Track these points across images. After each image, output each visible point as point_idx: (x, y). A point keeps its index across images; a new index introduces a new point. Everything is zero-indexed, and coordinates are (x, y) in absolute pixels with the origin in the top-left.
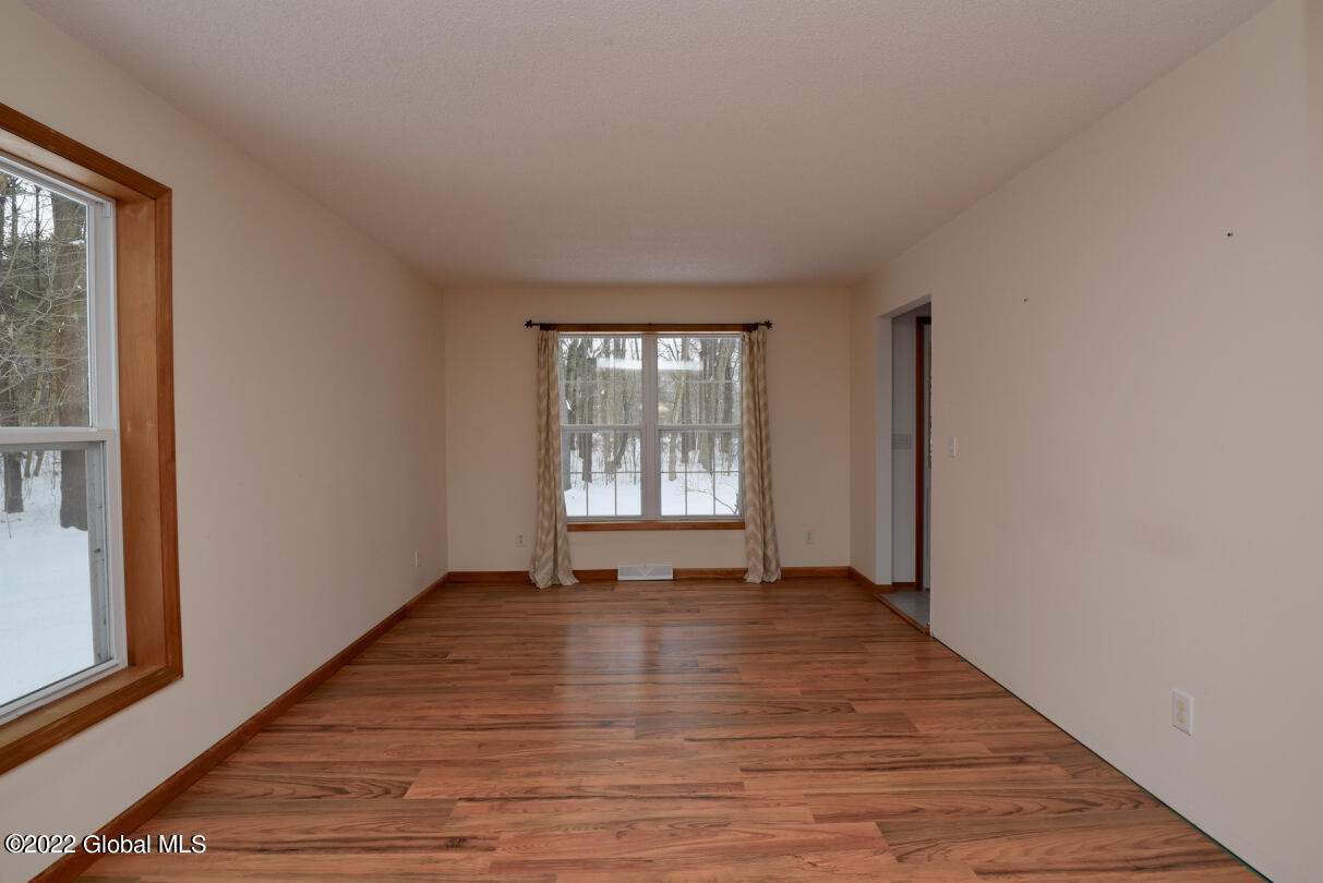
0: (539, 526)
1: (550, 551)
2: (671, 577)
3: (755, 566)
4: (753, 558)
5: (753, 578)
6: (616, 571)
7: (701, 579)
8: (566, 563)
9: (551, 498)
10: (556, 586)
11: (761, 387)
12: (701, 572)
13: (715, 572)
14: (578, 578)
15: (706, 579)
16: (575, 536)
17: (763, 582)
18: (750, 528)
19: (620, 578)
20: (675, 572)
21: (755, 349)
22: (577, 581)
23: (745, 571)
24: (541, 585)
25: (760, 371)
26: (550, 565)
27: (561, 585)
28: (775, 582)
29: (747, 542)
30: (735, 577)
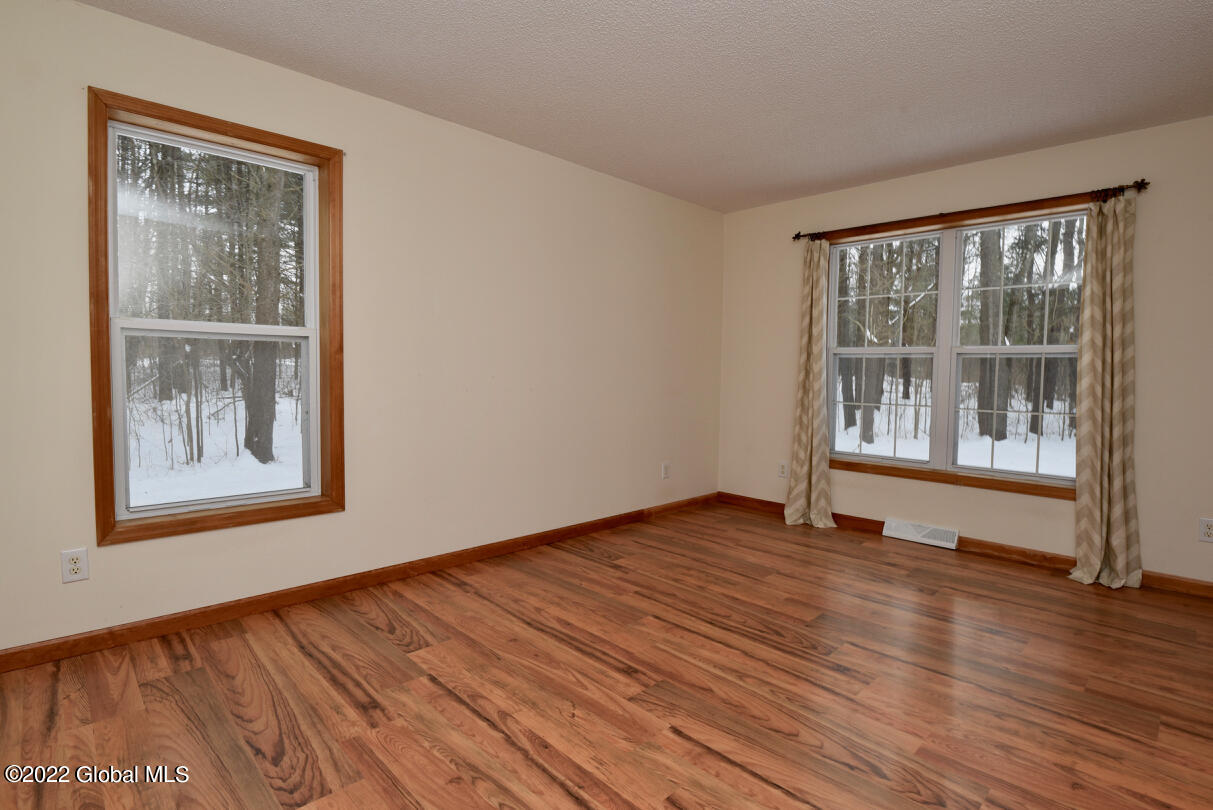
0: (795, 457)
1: (803, 486)
2: (953, 546)
3: (1087, 557)
4: (1085, 545)
5: (1082, 575)
6: (883, 523)
7: (999, 558)
8: (823, 503)
9: (808, 428)
10: (808, 526)
11: (1117, 283)
12: (1001, 548)
13: (1023, 553)
14: (836, 522)
15: (1009, 560)
16: (839, 475)
17: (1096, 584)
18: (1085, 499)
19: (885, 532)
20: (962, 541)
21: (1110, 227)
22: (835, 526)
23: (1073, 563)
24: (789, 521)
25: (1117, 259)
26: (802, 502)
27: (812, 526)
28: (1117, 589)
29: (1078, 520)
30: (1056, 567)
